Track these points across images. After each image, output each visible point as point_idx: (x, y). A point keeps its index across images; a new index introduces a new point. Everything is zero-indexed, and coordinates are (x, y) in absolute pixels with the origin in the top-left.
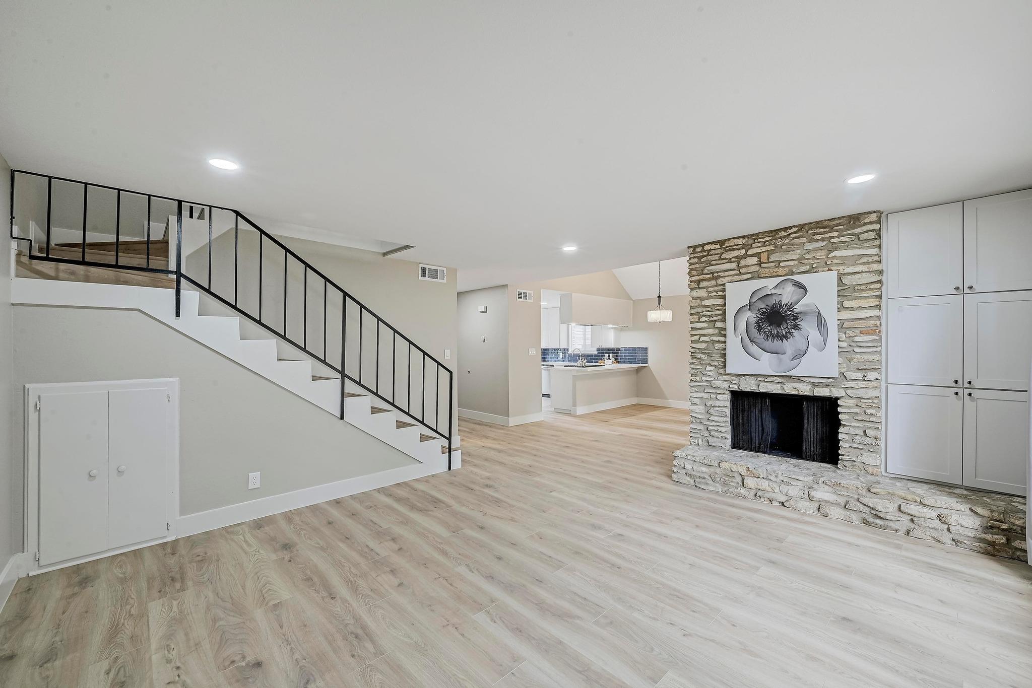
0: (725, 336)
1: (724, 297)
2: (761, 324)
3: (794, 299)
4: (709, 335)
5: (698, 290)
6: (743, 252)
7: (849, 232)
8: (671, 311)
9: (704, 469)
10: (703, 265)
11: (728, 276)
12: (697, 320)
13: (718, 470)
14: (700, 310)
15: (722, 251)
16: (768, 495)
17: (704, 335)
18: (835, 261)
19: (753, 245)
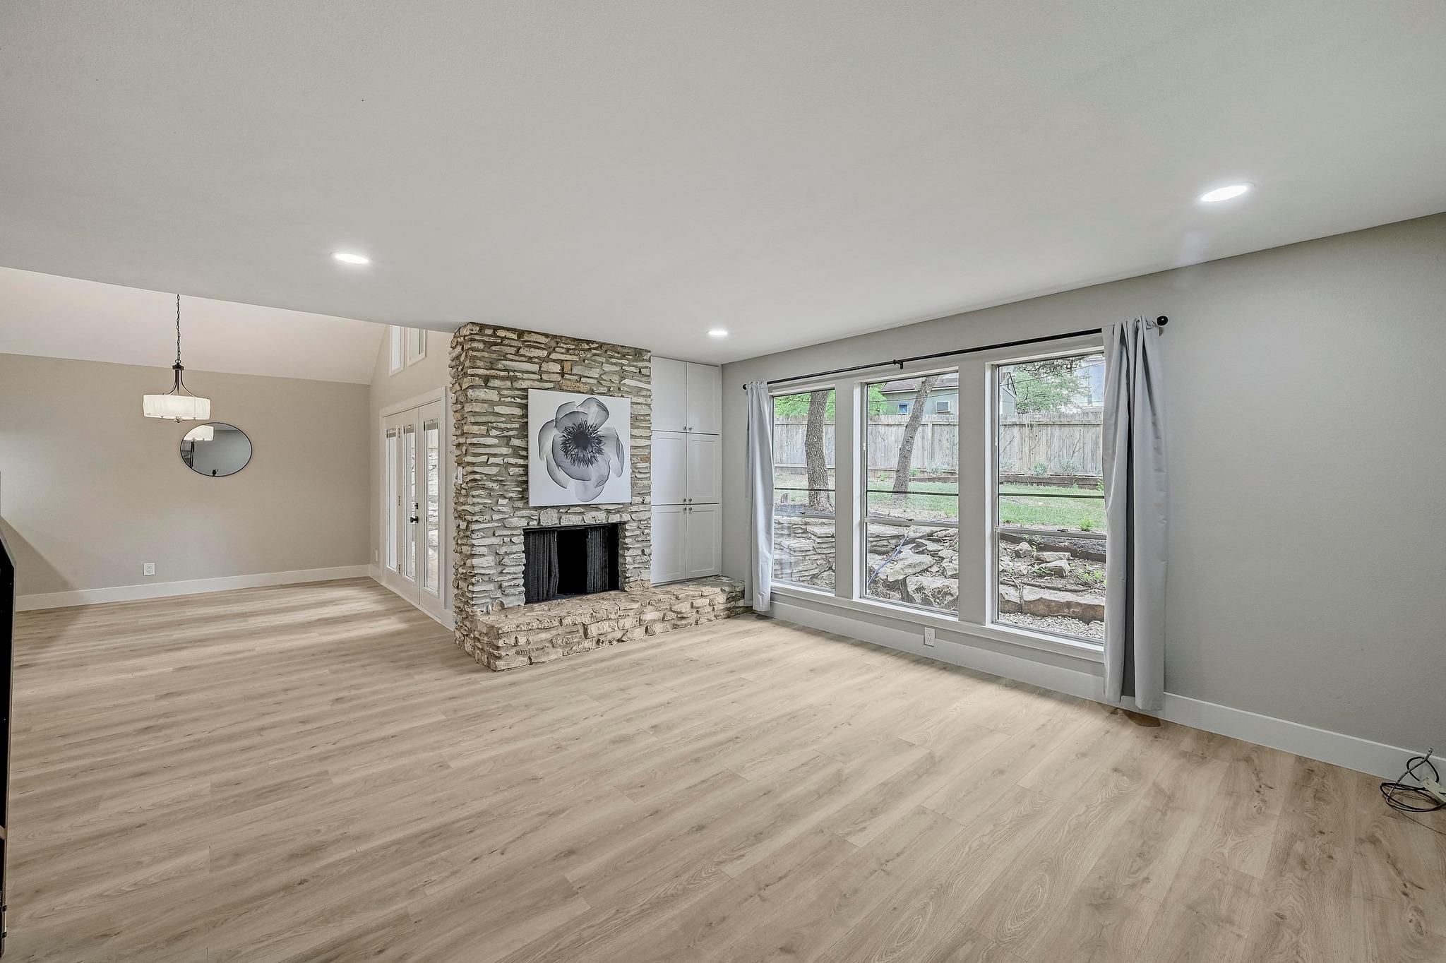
0: (526, 457)
1: (525, 407)
2: (568, 445)
3: (598, 422)
4: (501, 455)
5: (487, 390)
6: (545, 353)
7: (635, 364)
8: (209, 401)
9: (544, 636)
10: (494, 356)
11: (528, 379)
12: (485, 433)
13: (560, 631)
14: (492, 419)
15: (520, 344)
16: (609, 637)
17: (495, 455)
18: (626, 389)
19: (557, 349)
